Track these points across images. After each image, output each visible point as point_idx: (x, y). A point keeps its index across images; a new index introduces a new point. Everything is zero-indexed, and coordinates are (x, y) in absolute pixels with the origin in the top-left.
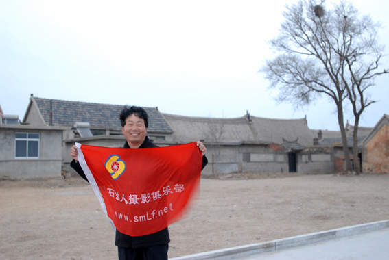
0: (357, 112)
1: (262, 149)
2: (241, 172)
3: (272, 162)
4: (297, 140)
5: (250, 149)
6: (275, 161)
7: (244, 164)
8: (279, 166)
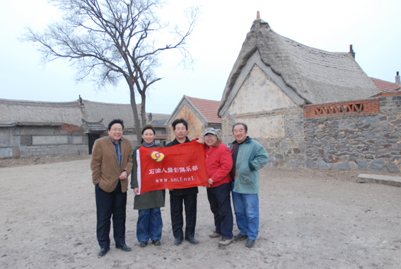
0: (142, 89)
1: (51, 131)
2: (17, 157)
3: (65, 144)
4: (101, 121)
5: (32, 132)
6: (69, 143)
7: (22, 148)
8: (76, 149)
